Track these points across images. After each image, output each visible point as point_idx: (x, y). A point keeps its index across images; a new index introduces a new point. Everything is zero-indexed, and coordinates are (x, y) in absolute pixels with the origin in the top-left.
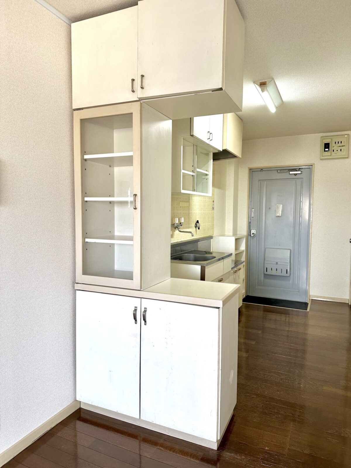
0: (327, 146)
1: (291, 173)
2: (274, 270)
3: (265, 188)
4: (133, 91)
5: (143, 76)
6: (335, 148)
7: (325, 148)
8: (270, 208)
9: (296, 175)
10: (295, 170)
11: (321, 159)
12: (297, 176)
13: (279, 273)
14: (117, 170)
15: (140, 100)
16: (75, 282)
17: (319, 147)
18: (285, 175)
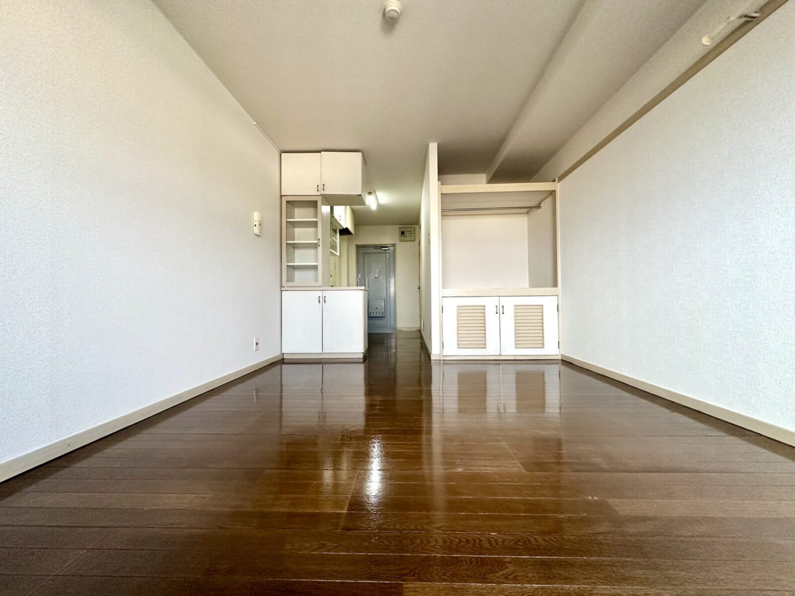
0: (403, 233)
1: (383, 249)
2: (375, 313)
3: (366, 259)
4: (318, 191)
5: (324, 185)
6: (408, 235)
7: (402, 234)
8: (370, 272)
9: (385, 250)
10: (385, 247)
11: (400, 241)
12: (387, 251)
13: (378, 315)
14: (296, 230)
15: (322, 195)
16: (281, 286)
17: (398, 234)
18: (380, 251)
